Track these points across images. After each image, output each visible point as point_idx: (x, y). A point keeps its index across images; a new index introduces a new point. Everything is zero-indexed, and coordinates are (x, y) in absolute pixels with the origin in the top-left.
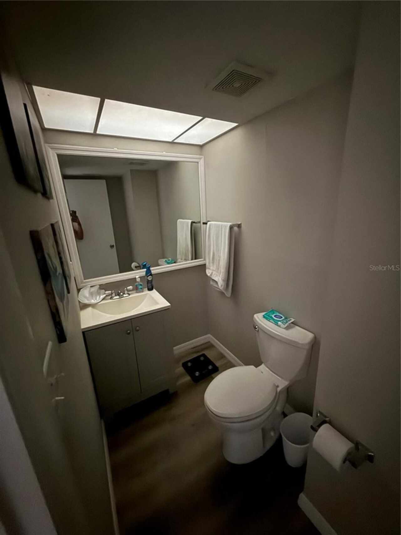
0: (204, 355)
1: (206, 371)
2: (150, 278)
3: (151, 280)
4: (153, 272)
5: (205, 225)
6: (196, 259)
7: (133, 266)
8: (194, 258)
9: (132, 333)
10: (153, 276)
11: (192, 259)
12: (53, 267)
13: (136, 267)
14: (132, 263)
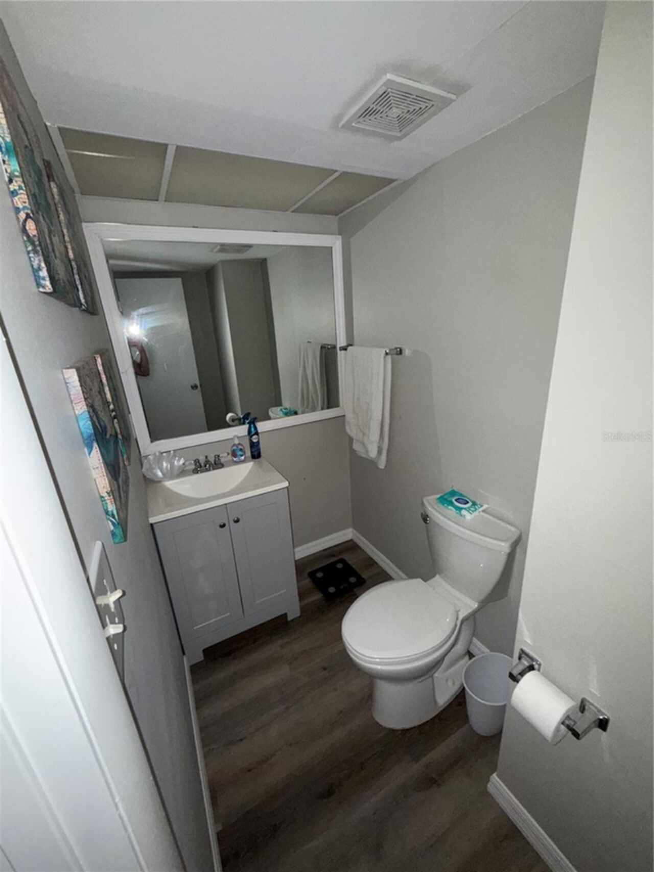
0: (342, 561)
1: (346, 585)
2: (255, 439)
3: (256, 442)
4: (259, 430)
5: (343, 352)
6: (328, 408)
7: (230, 419)
8: (325, 406)
9: (227, 525)
10: (260, 435)
11: (322, 409)
12: (100, 425)
13: (233, 420)
14: (227, 414)
